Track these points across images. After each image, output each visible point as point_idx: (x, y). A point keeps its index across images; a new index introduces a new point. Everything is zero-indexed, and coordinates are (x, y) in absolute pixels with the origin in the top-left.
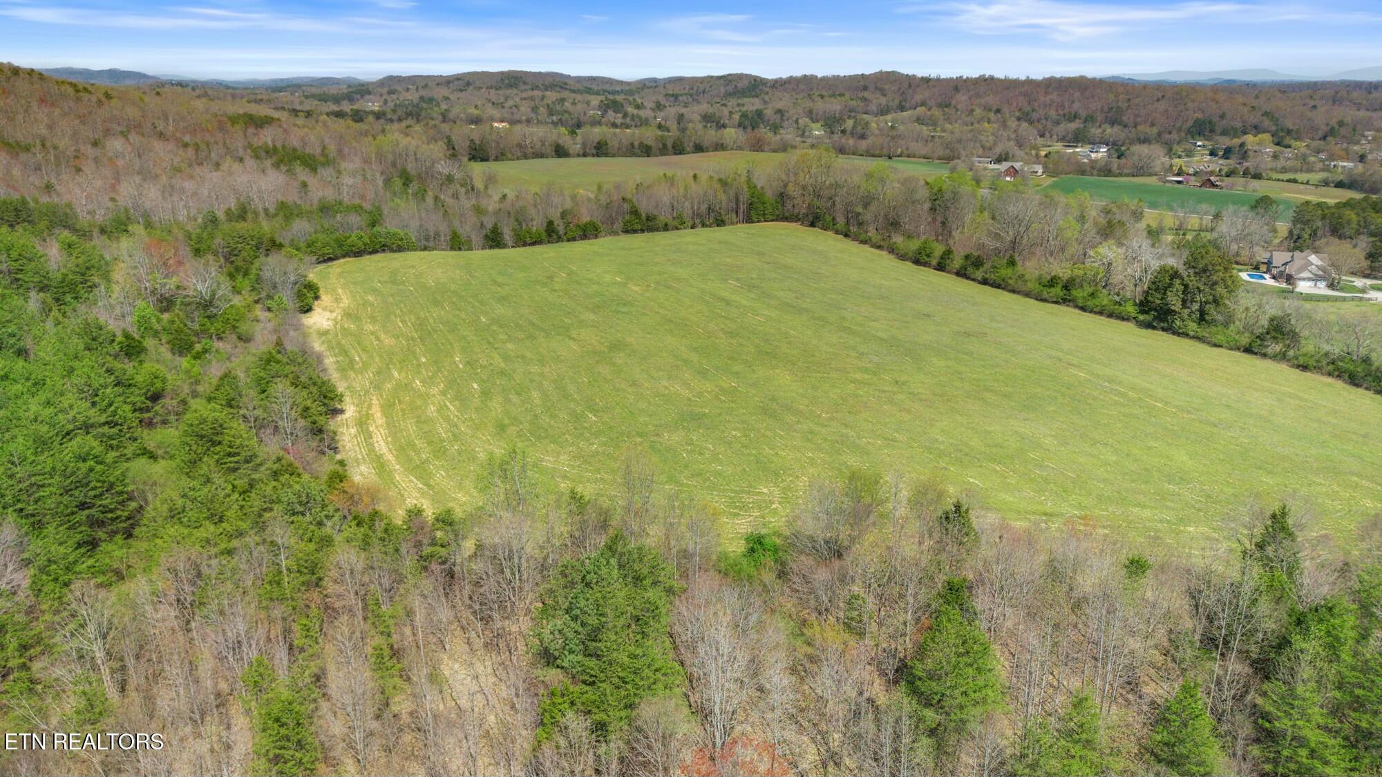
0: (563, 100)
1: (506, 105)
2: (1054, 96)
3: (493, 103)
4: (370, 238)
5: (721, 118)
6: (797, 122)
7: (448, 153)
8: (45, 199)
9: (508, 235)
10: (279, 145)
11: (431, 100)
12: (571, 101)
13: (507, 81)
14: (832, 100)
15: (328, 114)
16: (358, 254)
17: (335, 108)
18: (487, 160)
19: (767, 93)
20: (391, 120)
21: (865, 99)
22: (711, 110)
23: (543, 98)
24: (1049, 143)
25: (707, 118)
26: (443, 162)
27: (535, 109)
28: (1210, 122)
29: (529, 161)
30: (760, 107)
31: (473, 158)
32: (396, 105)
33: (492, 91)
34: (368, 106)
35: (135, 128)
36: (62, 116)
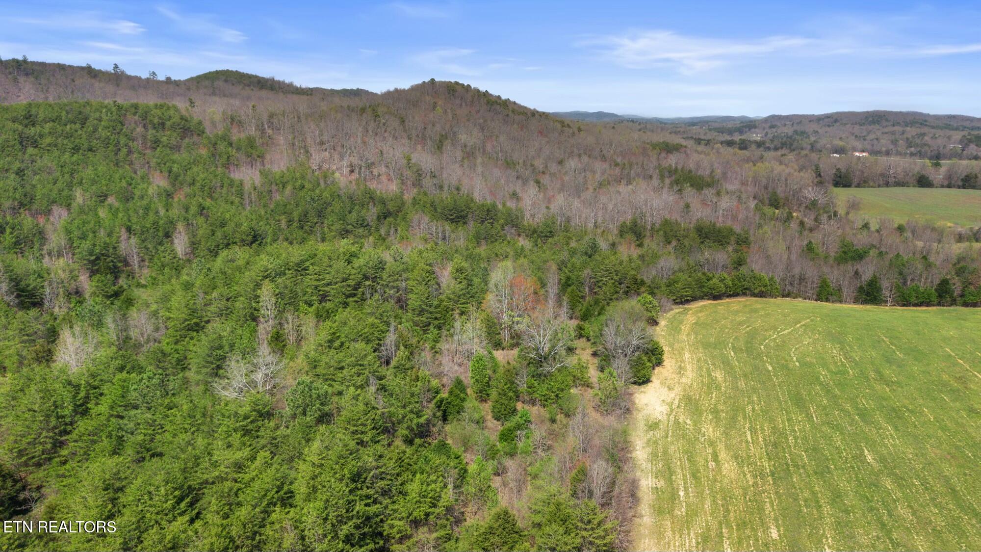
0: (924, 134)
1: (867, 138)
3: (856, 136)
4: (733, 280)
7: (816, 180)
8: (508, 204)
9: (887, 288)
10: (679, 167)
11: (803, 133)
12: (931, 135)
13: (871, 119)
15: (722, 143)
16: (716, 298)
17: (729, 138)
18: (849, 186)
20: (769, 149)
23: (903, 133)
26: (810, 189)
27: (895, 142)
29: (890, 189)
31: (836, 184)
32: (774, 137)
33: (857, 127)
34: (753, 137)
35: (588, 152)
36: (548, 142)
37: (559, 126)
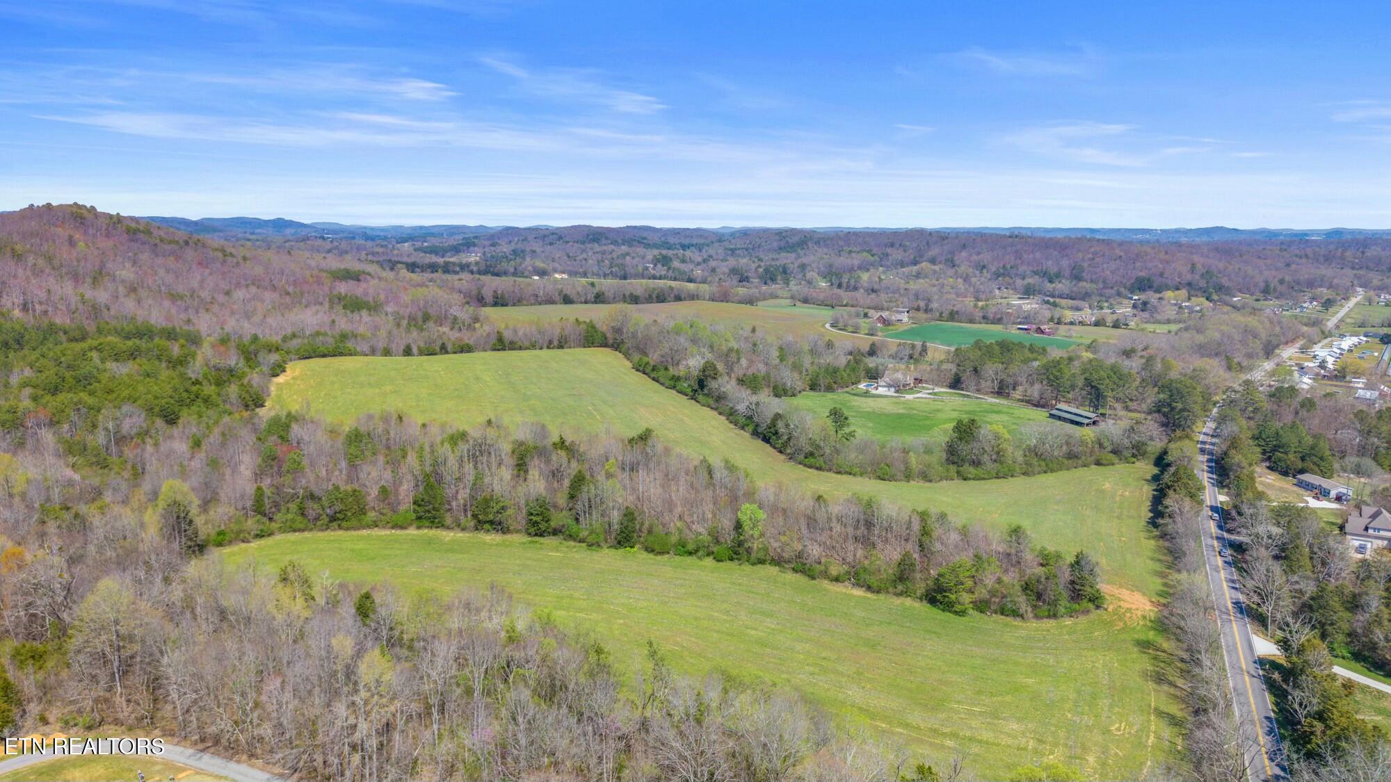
1: (577, 258)
3: (568, 256)
6: (806, 275)
7: (464, 301)
8: (186, 328)
9: (415, 350)
11: (519, 253)
12: (634, 255)
16: (324, 356)
17: (435, 259)
18: (506, 306)
23: (614, 252)
26: (455, 307)
28: (1148, 280)
31: (495, 304)
34: (464, 258)
35: (256, 282)
36: (211, 274)
37: (220, 255)
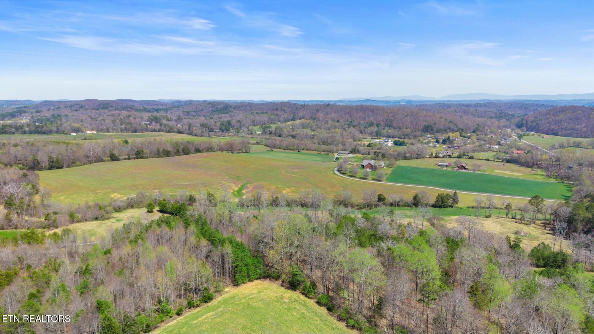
0: (130, 116)
1: (97, 119)
2: (361, 114)
3: (91, 119)
5: (211, 125)
6: (248, 128)
11: (58, 116)
13: (102, 106)
14: (263, 115)
19: (232, 112)
20: (24, 132)
21: (277, 115)
22: (205, 121)
24: (365, 137)
25: (203, 125)
27: (113, 122)
28: (431, 126)
30: (229, 119)
31: (50, 167)
32: (34, 121)
34: (18, 121)
